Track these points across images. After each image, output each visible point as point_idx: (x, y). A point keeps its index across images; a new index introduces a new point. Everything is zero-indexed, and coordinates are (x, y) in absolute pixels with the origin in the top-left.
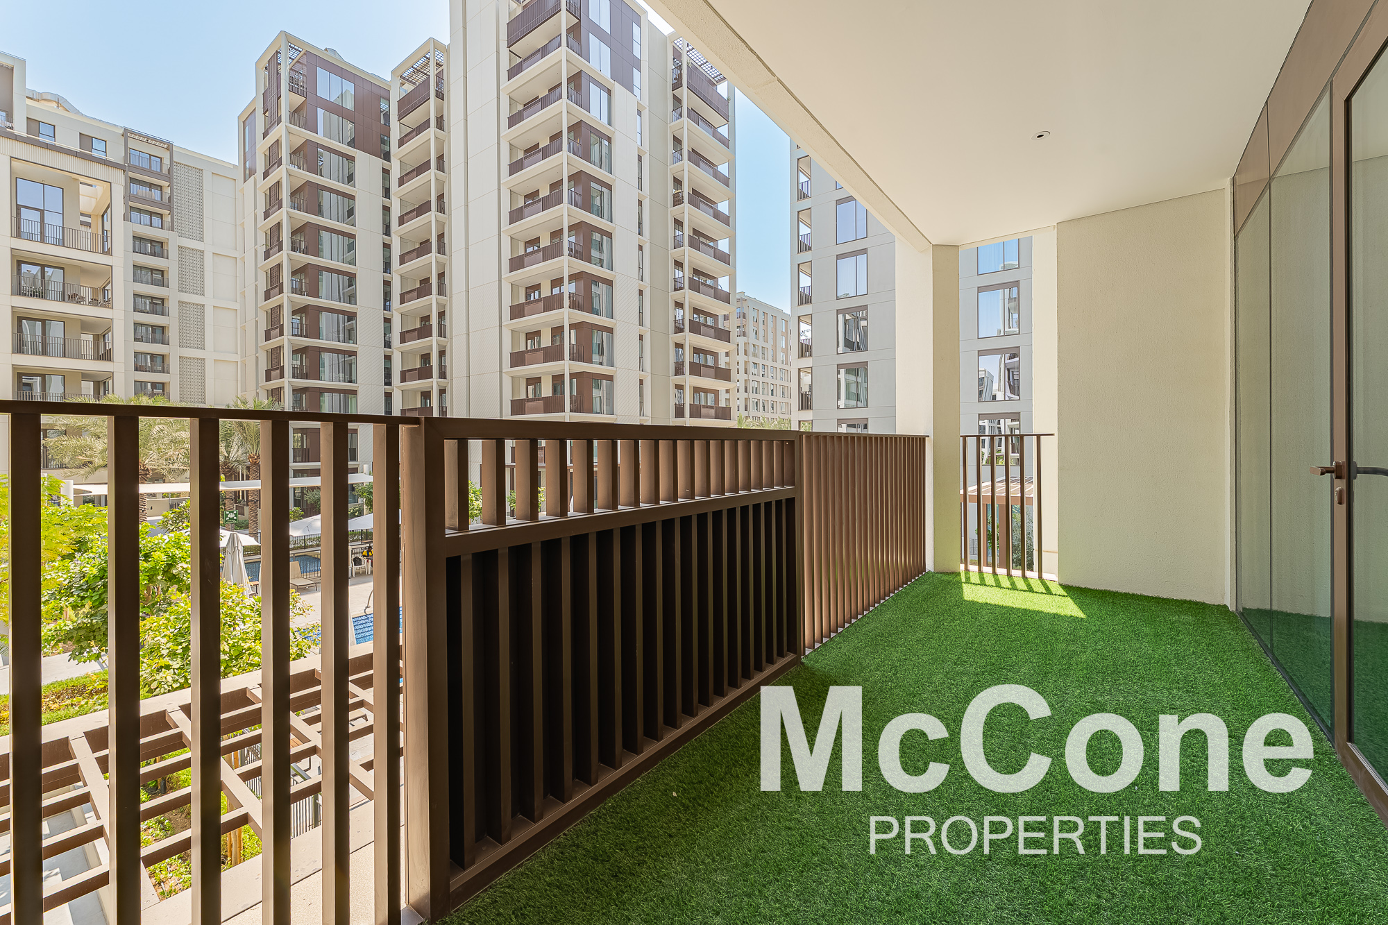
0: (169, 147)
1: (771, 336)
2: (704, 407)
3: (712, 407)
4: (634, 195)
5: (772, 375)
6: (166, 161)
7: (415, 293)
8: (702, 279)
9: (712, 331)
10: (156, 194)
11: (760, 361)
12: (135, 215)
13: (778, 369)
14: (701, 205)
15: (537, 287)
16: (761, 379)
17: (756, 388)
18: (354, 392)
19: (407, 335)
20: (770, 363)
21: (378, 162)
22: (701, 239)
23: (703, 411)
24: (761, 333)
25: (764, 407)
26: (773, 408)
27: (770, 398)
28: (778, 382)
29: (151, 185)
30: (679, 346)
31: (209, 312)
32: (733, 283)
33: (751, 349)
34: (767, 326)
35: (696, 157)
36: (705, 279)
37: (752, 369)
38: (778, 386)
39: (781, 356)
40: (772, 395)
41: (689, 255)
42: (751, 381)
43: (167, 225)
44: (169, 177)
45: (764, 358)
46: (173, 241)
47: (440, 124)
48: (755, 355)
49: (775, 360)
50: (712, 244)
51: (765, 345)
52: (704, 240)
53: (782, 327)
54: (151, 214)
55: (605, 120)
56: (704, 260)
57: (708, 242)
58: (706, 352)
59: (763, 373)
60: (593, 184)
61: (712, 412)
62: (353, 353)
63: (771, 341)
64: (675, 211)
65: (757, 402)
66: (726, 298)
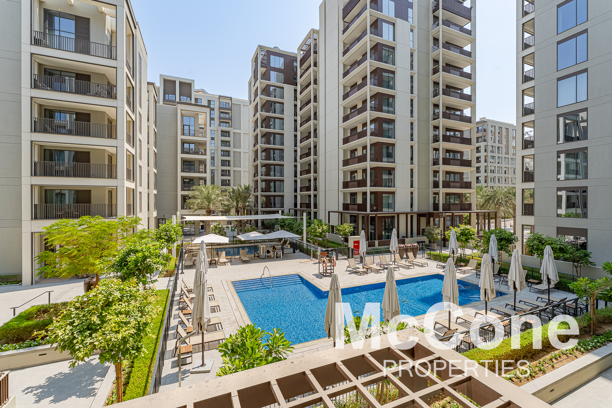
0: (231, 99)
1: (504, 140)
2: (452, 182)
3: (458, 182)
4: (408, 73)
5: (505, 162)
6: (230, 104)
7: (305, 138)
8: (452, 112)
9: (459, 140)
10: (227, 116)
11: (496, 155)
12: (222, 124)
13: (510, 159)
14: (451, 71)
15: (356, 128)
16: (497, 165)
17: (493, 170)
18: (283, 181)
19: (302, 156)
20: (504, 155)
21: (292, 87)
22: (451, 90)
23: (452, 184)
24: (497, 139)
25: (499, 181)
26: (506, 181)
27: (503, 175)
28: (510, 166)
29: (226, 113)
30: (436, 150)
31: (242, 154)
32: (473, 111)
33: (490, 149)
34: (502, 135)
35: (448, 45)
36: (454, 111)
37: (490, 160)
38: (510, 168)
39: (511, 151)
40: (505, 173)
41: (442, 99)
42: (489, 166)
43: (230, 126)
44: (231, 109)
45: (499, 153)
46: (232, 130)
47: (315, 65)
48: (492, 152)
49: (507, 153)
50: (459, 91)
51: (500, 145)
52: (454, 90)
53: (511, 133)
54: (226, 123)
55: (391, 39)
56: (453, 101)
57: (456, 91)
58: (455, 152)
59: (498, 161)
60: (384, 74)
61: (458, 184)
62: (283, 165)
63: (504, 143)
64: (434, 77)
65: (494, 178)
66: (469, 120)
